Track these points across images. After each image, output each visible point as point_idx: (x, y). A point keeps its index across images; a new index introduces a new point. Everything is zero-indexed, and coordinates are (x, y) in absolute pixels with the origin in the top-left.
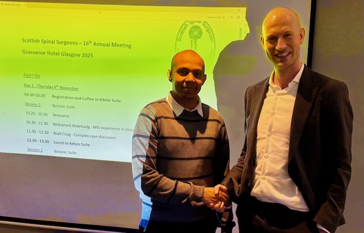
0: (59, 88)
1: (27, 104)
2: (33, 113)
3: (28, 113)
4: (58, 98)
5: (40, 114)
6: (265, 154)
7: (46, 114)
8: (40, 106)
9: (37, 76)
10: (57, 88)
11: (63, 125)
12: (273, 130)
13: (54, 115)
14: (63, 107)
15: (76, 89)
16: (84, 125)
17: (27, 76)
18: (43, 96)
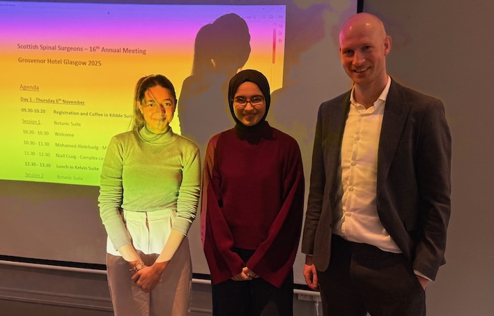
0: (61, 102)
1: (24, 122)
2: (32, 132)
3: (25, 132)
4: (60, 113)
5: (40, 133)
6: (349, 187)
7: (46, 133)
8: (39, 124)
9: (36, 88)
10: (60, 102)
11: (66, 146)
12: (357, 158)
13: (57, 134)
14: (67, 124)
15: (82, 103)
16: (91, 146)
17: (24, 88)
18: (43, 111)
